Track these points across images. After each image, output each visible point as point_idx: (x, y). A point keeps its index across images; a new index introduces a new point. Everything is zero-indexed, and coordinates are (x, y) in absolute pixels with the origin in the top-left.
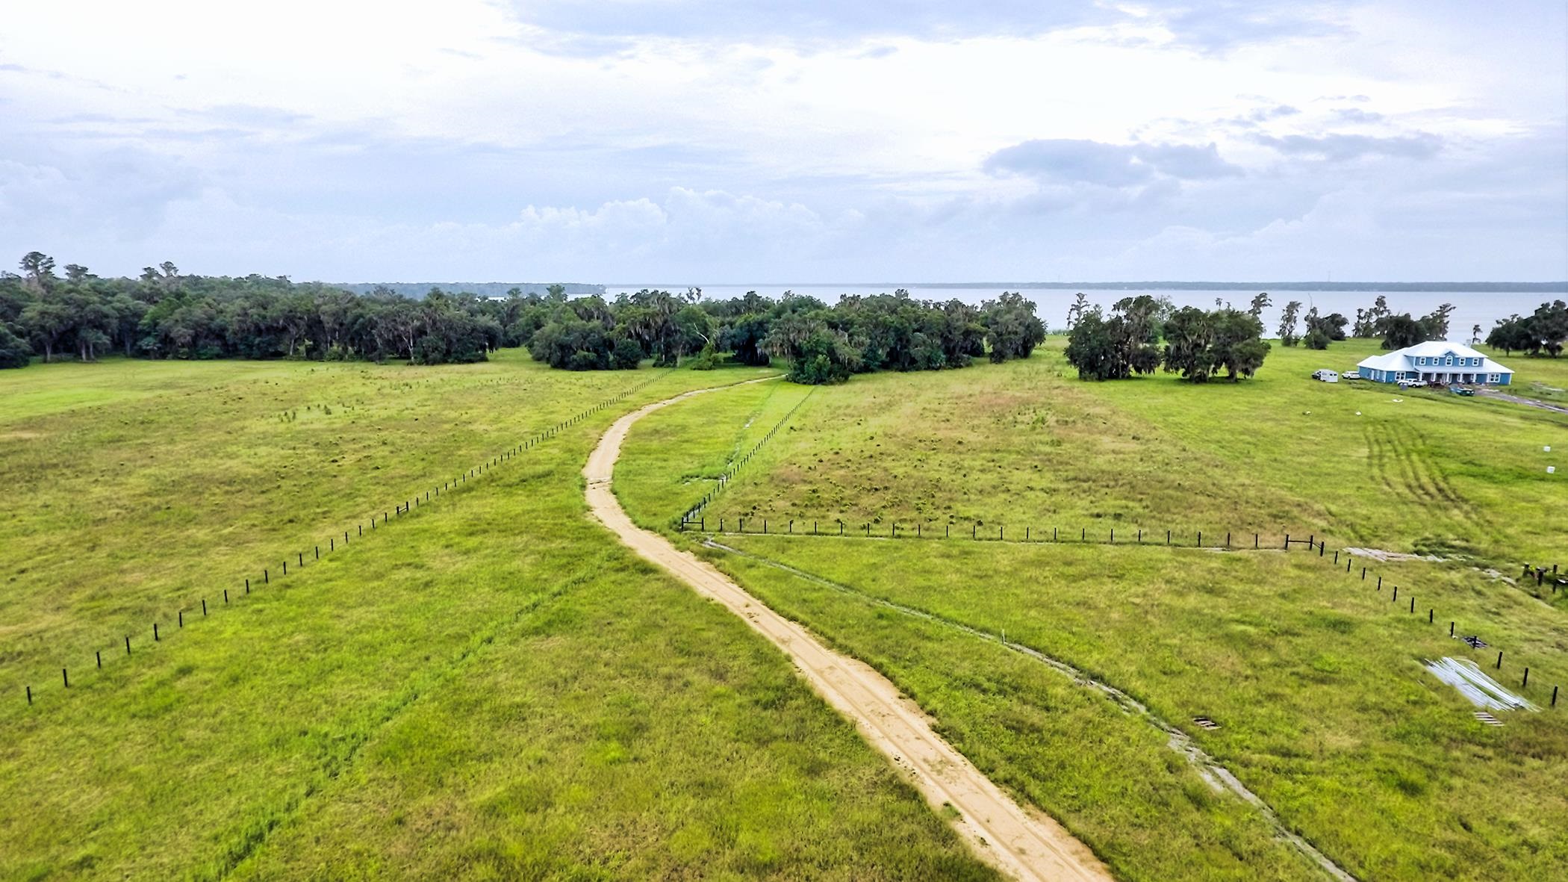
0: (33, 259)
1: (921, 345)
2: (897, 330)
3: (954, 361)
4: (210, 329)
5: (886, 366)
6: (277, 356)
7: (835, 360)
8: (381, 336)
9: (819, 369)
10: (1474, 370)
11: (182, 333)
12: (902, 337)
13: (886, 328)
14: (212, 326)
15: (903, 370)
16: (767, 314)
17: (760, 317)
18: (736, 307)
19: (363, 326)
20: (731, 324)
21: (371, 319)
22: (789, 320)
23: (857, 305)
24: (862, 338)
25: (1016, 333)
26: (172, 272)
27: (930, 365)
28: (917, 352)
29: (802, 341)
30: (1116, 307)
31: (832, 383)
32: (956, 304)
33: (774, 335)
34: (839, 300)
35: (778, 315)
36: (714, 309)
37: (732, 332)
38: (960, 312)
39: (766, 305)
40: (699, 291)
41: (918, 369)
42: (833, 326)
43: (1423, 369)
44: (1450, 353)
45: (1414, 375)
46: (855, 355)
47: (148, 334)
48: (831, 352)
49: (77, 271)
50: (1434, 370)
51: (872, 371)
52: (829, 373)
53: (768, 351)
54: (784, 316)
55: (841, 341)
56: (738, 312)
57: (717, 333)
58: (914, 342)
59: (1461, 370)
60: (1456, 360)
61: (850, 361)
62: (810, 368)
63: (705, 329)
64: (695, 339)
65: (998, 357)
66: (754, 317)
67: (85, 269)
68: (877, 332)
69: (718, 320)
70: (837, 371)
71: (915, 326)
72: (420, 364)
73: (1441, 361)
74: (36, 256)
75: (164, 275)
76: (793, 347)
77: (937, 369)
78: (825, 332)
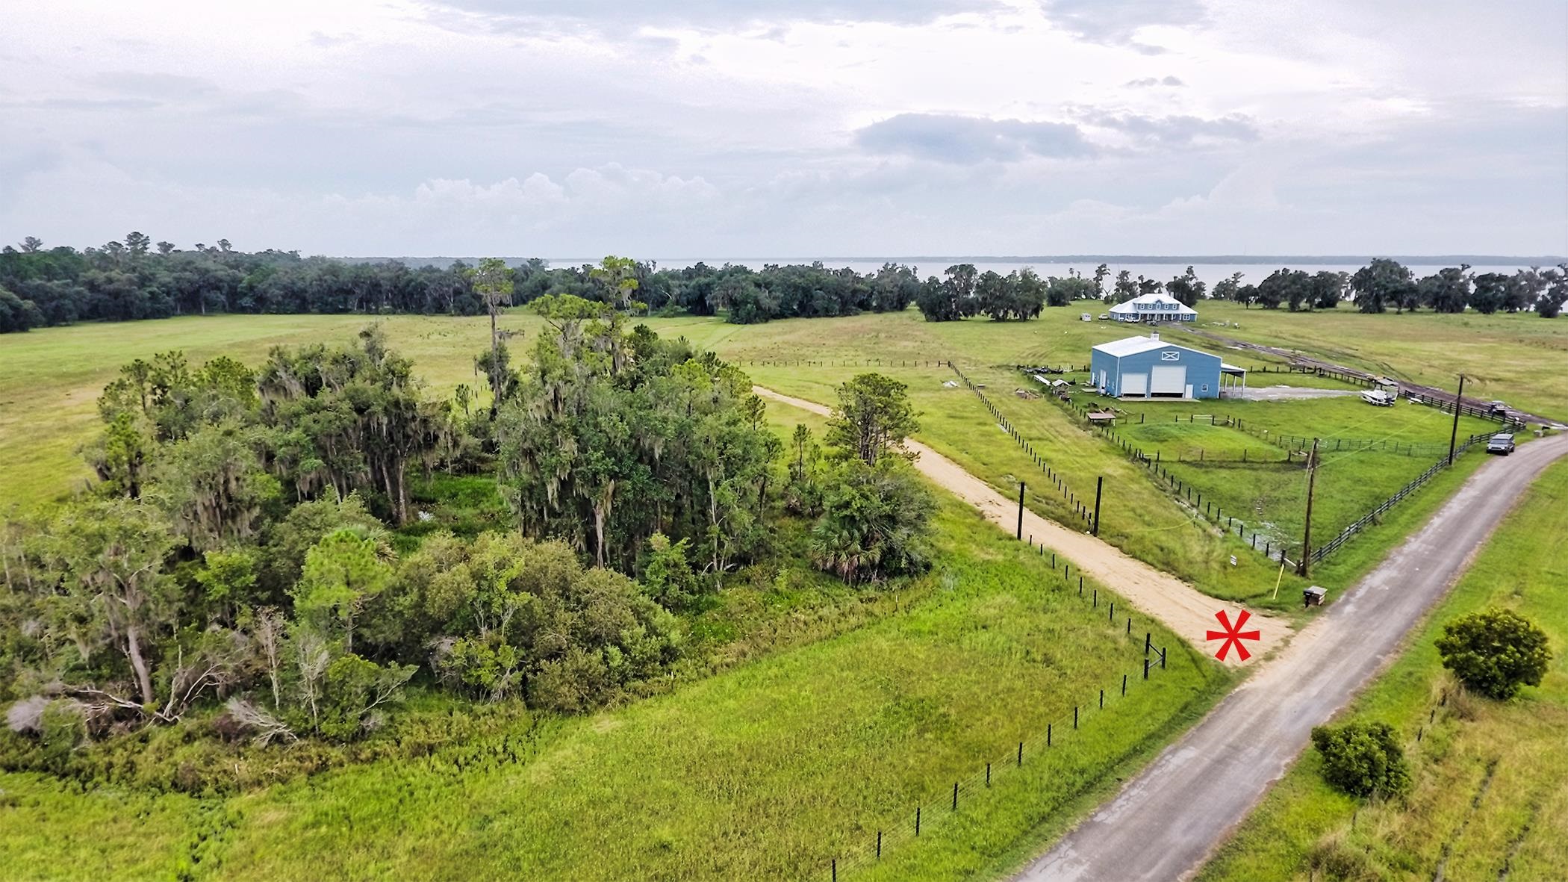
0: (135, 238)
1: (819, 300)
2: (803, 288)
3: (844, 312)
4: (293, 291)
5: (796, 315)
6: (345, 311)
7: (759, 308)
8: (430, 294)
9: (749, 314)
10: (1172, 312)
11: (276, 293)
12: (807, 293)
13: (796, 287)
14: (295, 289)
15: (809, 317)
16: (712, 278)
17: (707, 280)
18: (689, 273)
19: (415, 288)
20: (686, 286)
21: (421, 283)
22: (727, 281)
23: (776, 272)
24: (778, 294)
25: (891, 292)
26: (227, 248)
27: (828, 313)
28: (818, 304)
29: (737, 295)
30: (947, 272)
31: (757, 323)
32: (848, 271)
33: (717, 291)
34: (763, 268)
35: (720, 278)
36: (673, 275)
37: (688, 291)
38: (850, 277)
39: (711, 272)
40: (654, 263)
41: (819, 316)
42: (758, 285)
43: (1141, 312)
44: (1159, 301)
45: (1136, 315)
46: (774, 305)
47: (245, 295)
48: (757, 302)
49: (165, 247)
50: (1149, 312)
51: (786, 317)
52: (755, 316)
53: (714, 302)
54: (724, 279)
55: (763, 296)
56: (690, 278)
57: (677, 291)
58: (815, 297)
59: (1165, 312)
60: (1163, 306)
61: (769, 309)
62: (742, 313)
63: (668, 289)
64: (661, 296)
65: (880, 309)
66: (703, 280)
67: (171, 246)
68: (790, 290)
69: (677, 282)
70: (763, 315)
71: (818, 287)
72: (459, 315)
73: (1154, 306)
74: (136, 234)
75: (221, 250)
76: (731, 299)
77: (833, 316)
78: (752, 288)
